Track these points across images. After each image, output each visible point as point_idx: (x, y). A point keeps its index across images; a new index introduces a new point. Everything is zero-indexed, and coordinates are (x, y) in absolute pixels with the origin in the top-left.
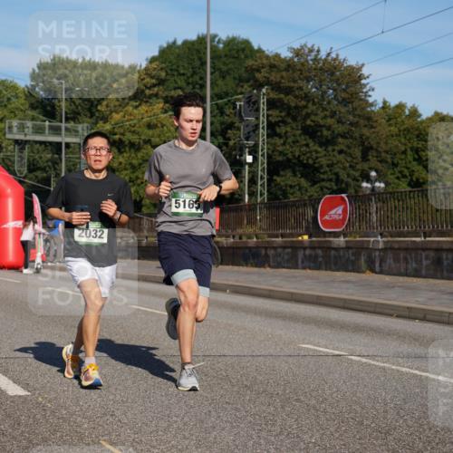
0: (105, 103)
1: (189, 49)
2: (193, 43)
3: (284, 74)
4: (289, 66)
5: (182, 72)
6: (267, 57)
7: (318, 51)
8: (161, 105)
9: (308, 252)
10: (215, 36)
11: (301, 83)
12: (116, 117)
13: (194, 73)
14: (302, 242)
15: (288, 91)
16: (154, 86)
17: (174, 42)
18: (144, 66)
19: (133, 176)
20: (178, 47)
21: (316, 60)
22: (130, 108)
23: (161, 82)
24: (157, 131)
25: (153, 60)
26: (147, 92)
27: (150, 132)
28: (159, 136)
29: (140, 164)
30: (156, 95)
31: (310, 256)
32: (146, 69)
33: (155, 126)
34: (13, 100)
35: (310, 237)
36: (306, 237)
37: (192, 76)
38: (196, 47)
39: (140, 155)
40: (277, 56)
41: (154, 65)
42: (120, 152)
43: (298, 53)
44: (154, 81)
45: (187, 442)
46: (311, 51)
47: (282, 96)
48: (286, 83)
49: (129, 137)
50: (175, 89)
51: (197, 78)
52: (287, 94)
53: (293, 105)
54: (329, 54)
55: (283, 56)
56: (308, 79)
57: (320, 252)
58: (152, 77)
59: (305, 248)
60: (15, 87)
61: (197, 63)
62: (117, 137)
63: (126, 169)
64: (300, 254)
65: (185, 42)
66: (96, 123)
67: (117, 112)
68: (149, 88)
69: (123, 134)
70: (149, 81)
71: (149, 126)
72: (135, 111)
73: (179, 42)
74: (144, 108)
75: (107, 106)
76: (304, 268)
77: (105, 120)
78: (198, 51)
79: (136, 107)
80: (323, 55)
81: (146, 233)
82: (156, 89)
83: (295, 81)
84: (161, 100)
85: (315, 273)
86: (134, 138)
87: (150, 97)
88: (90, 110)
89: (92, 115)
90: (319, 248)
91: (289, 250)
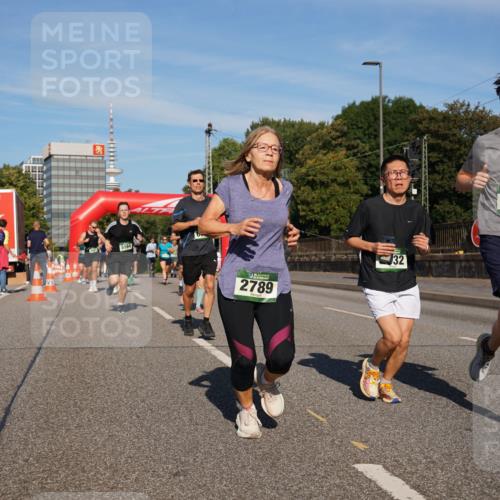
0: (301, 152)
1: (366, 108)
2: (368, 103)
3: (441, 124)
4: (445, 117)
5: (360, 125)
6: (427, 111)
7: (469, 105)
8: (344, 152)
9: (463, 264)
10: (386, 97)
11: (455, 131)
12: (310, 162)
13: (370, 126)
14: (459, 256)
15: (445, 137)
16: (339, 137)
17: (354, 103)
18: (330, 123)
19: (323, 207)
20: (357, 107)
21: (467, 112)
22: (320, 156)
23: (344, 134)
24: (342, 172)
25: (337, 118)
26: (334, 142)
27: (336, 173)
28: (343, 176)
29: (328, 198)
30: (340, 145)
31: (465, 267)
32: (332, 125)
33: (340, 169)
34: (233, 153)
35: (465, 252)
36: (461, 252)
37: (368, 129)
38: (371, 106)
39: (328, 191)
40: (435, 110)
41: (339, 122)
42: (313, 189)
43: (452, 107)
44: (338, 134)
45: (373, 412)
46: (462, 105)
47: (440, 141)
48: (442, 131)
49: (320, 177)
50: (355, 139)
51: (371, 130)
52: (443, 140)
53: (449, 148)
54: (477, 108)
55: (440, 110)
56: (460, 128)
57: (473, 264)
58: (337, 131)
59: (461, 261)
60: (234, 144)
61: (372, 119)
62: (310, 178)
63: (318, 202)
64: (457, 266)
65: (362, 103)
66: (295, 167)
67: (310, 159)
68: (334, 139)
69: (315, 176)
70: (334, 133)
71: (336, 169)
72: (325, 158)
73: (357, 103)
74: (331, 155)
75: (303, 154)
76: (460, 277)
77: (301, 165)
78: (372, 109)
79: (325, 154)
80: (472, 108)
81: (334, 251)
82: (340, 140)
83: (450, 129)
84: (344, 148)
85: (470, 280)
86: (324, 178)
87: (336, 146)
88: (289, 158)
89: (291, 162)
90: (473, 260)
91: (448, 263)
